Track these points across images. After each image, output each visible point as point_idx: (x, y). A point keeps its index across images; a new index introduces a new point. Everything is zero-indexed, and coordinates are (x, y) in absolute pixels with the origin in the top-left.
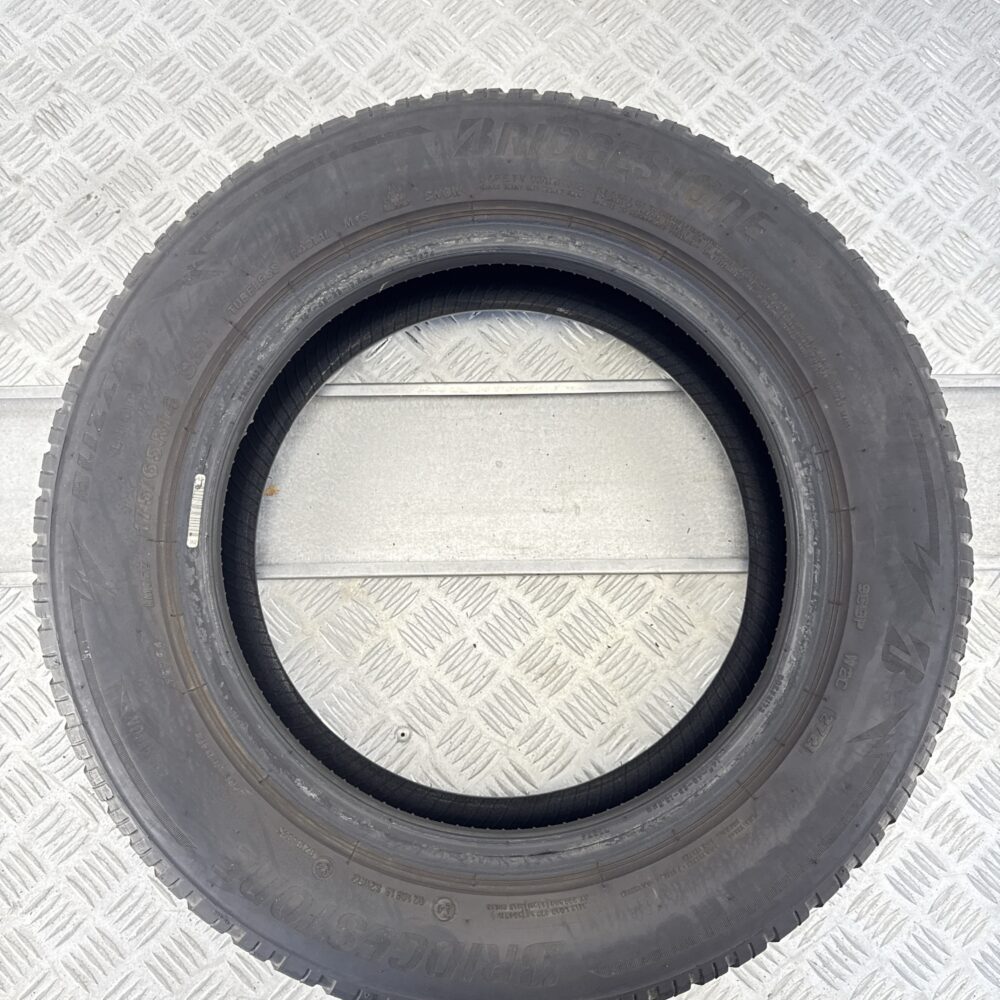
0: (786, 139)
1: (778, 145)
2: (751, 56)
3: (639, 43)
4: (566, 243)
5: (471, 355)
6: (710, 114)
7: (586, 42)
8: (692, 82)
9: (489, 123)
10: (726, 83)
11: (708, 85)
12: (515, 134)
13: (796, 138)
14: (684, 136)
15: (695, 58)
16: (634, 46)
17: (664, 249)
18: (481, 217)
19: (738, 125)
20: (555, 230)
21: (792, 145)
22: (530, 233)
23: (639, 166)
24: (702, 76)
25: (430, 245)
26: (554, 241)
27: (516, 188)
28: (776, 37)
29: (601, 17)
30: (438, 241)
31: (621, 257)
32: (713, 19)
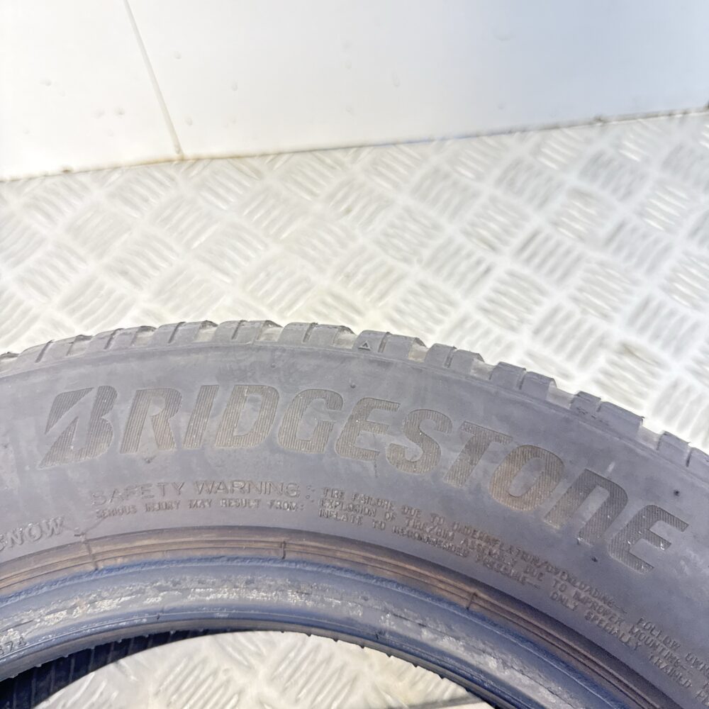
0: (593, 320)
1: (585, 327)
2: (528, 229)
3: (391, 231)
4: (282, 590)
5: (202, 677)
6: (491, 301)
7: (328, 238)
8: (463, 267)
9: (107, 396)
10: (504, 263)
11: (482, 268)
12: (156, 410)
13: (605, 316)
14: (472, 372)
15: (460, 239)
16: (387, 235)
17: (472, 590)
18: (110, 563)
19: (529, 310)
20: (258, 567)
21: (603, 326)
22: (210, 580)
23: (396, 442)
24: (474, 259)
25: (17, 626)
26: (258, 590)
27: (168, 507)
28: (555, 205)
29: (343, 208)
30: (32, 614)
31: (390, 607)
32: (475, 195)
